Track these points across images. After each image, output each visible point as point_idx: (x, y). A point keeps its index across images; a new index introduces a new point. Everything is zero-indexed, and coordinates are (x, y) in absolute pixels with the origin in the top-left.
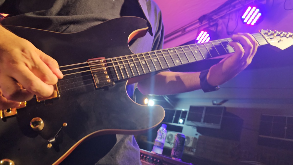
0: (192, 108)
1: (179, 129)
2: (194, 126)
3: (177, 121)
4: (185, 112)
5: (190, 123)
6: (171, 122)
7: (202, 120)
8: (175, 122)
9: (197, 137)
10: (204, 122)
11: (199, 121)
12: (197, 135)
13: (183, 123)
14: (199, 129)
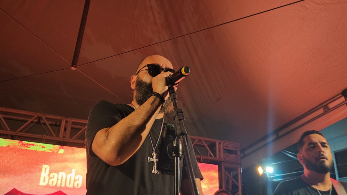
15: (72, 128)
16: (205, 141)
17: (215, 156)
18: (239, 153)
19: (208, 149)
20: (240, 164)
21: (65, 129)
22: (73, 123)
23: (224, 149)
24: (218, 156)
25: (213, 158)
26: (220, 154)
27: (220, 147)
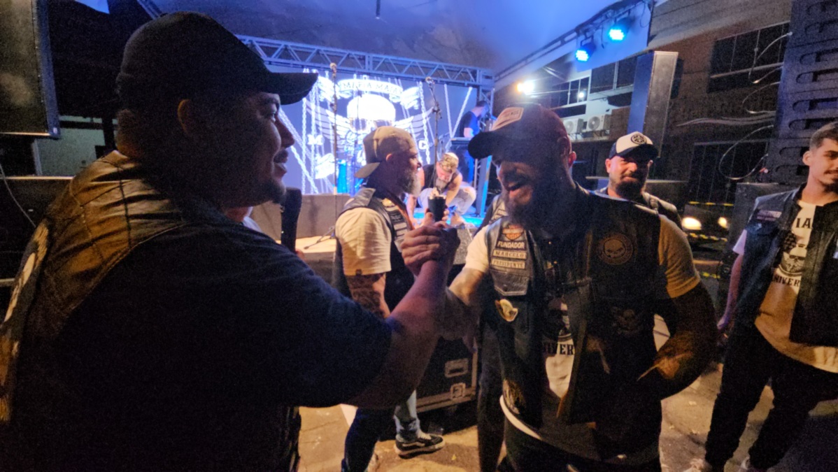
0: (593, 71)
1: (582, 110)
2: (603, 98)
3: (573, 100)
4: (585, 82)
5: (596, 95)
6: (566, 104)
7: (615, 85)
8: (570, 103)
9: (610, 113)
10: (618, 87)
11: (610, 88)
12: (608, 111)
13: (585, 99)
14: (612, 100)
15: (374, 61)
16: (470, 69)
17: (475, 80)
18: (493, 78)
19: (471, 75)
20: (494, 87)
21: (369, 63)
22: (374, 57)
23: (483, 76)
24: (477, 81)
25: (474, 83)
26: (480, 80)
27: (480, 73)
